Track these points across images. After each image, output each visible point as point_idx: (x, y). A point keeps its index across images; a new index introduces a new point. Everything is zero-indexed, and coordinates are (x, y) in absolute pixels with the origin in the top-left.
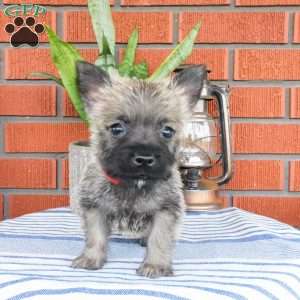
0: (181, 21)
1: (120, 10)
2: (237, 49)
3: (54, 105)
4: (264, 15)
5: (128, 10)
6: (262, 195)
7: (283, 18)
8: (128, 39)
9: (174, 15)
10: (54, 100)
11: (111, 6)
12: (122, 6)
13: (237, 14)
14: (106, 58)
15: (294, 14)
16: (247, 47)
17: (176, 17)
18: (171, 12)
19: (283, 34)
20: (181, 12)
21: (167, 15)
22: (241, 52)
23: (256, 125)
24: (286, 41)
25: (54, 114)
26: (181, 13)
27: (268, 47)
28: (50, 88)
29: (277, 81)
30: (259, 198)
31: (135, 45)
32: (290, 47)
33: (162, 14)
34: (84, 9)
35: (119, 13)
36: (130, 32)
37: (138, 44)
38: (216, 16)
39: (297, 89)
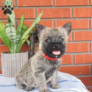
0: (38, 11)
2: (56, 20)
4: (64, 9)
5: (20, 8)
6: (66, 66)
8: (20, 17)
9: (35, 9)
12: (18, 7)
13: (56, 9)
14: (10, 23)
15: (73, 9)
16: (59, 19)
17: (36, 10)
19: (70, 15)
20: (37, 8)
21: (33, 9)
22: (57, 21)
24: (71, 17)
27: (65, 19)
30: (65, 67)
31: (23, 19)
32: (72, 19)
33: (31, 9)
35: (17, 9)
36: (21, 15)
37: (24, 19)
38: (49, 9)
39: (75, 32)
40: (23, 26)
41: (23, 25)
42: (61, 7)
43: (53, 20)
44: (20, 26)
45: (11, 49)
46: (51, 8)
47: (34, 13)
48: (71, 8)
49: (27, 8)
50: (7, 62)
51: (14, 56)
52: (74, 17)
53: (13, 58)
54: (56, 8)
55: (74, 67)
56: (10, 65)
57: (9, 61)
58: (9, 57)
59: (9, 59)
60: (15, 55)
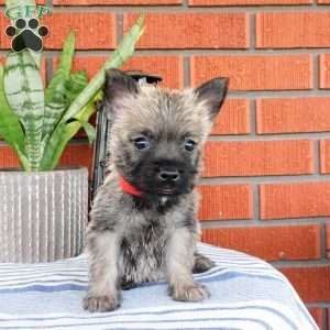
0: (125, 23)
1: (53, 10)
2: (193, 55)
5: (62, 10)
7: (243, 19)
8: (63, 44)
9: (118, 16)
12: (55, 6)
13: (191, 15)
15: (255, 16)
17: (120, 18)
18: (114, 12)
21: (108, 16)
26: (125, 14)
29: (240, 92)
31: (71, 52)
32: (252, 53)
33: (102, 15)
36: (66, 36)
37: (76, 50)
38: (166, 17)
39: (263, 101)
40: (73, 76)
41: (72, 72)
42: (211, 10)
43: (181, 55)
44: (60, 76)
45: (23, 158)
46: (174, 12)
47: (114, 29)
48: (248, 13)
49: (88, 10)
50: (9, 202)
51: (34, 182)
52: (259, 45)
53: (30, 189)
54: (194, 11)
55: (258, 229)
56: (20, 214)
57: (16, 199)
58: (15, 184)
59: (16, 192)
60: (37, 177)
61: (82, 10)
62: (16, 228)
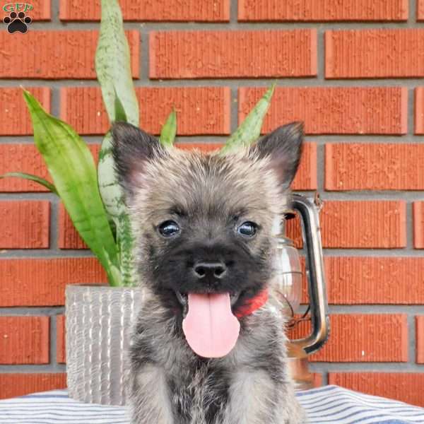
0: (242, 100)
1: (149, 85)
2: (330, 143)
3: (46, 231)
4: (369, 91)
5: (162, 84)
6: (375, 369)
8: (161, 128)
9: (232, 92)
10: (46, 224)
11: (135, 79)
12: (152, 79)
15: (415, 91)
16: (344, 140)
17: (236, 95)
18: (228, 87)
19: (399, 120)
20: (242, 87)
21: (220, 91)
22: (334, 147)
23: (363, 260)
24: (404, 131)
25: (46, 245)
26: (242, 90)
27: (376, 140)
28: (40, 204)
29: (392, 191)
30: (370, 375)
31: (172, 137)
32: (410, 140)
33: (213, 90)
34: (92, 84)
35: (147, 90)
36: (165, 117)
37: (177, 136)
43: (315, 142)
45: (113, 269)
46: (306, 87)
47: (227, 108)
49: (193, 84)
50: (96, 325)
51: (128, 300)
52: (419, 131)
53: (122, 310)
55: (414, 376)
56: (109, 341)
57: (105, 321)
58: (105, 302)
59: (105, 313)
60: (132, 294)
61: (187, 85)
62: (104, 358)
